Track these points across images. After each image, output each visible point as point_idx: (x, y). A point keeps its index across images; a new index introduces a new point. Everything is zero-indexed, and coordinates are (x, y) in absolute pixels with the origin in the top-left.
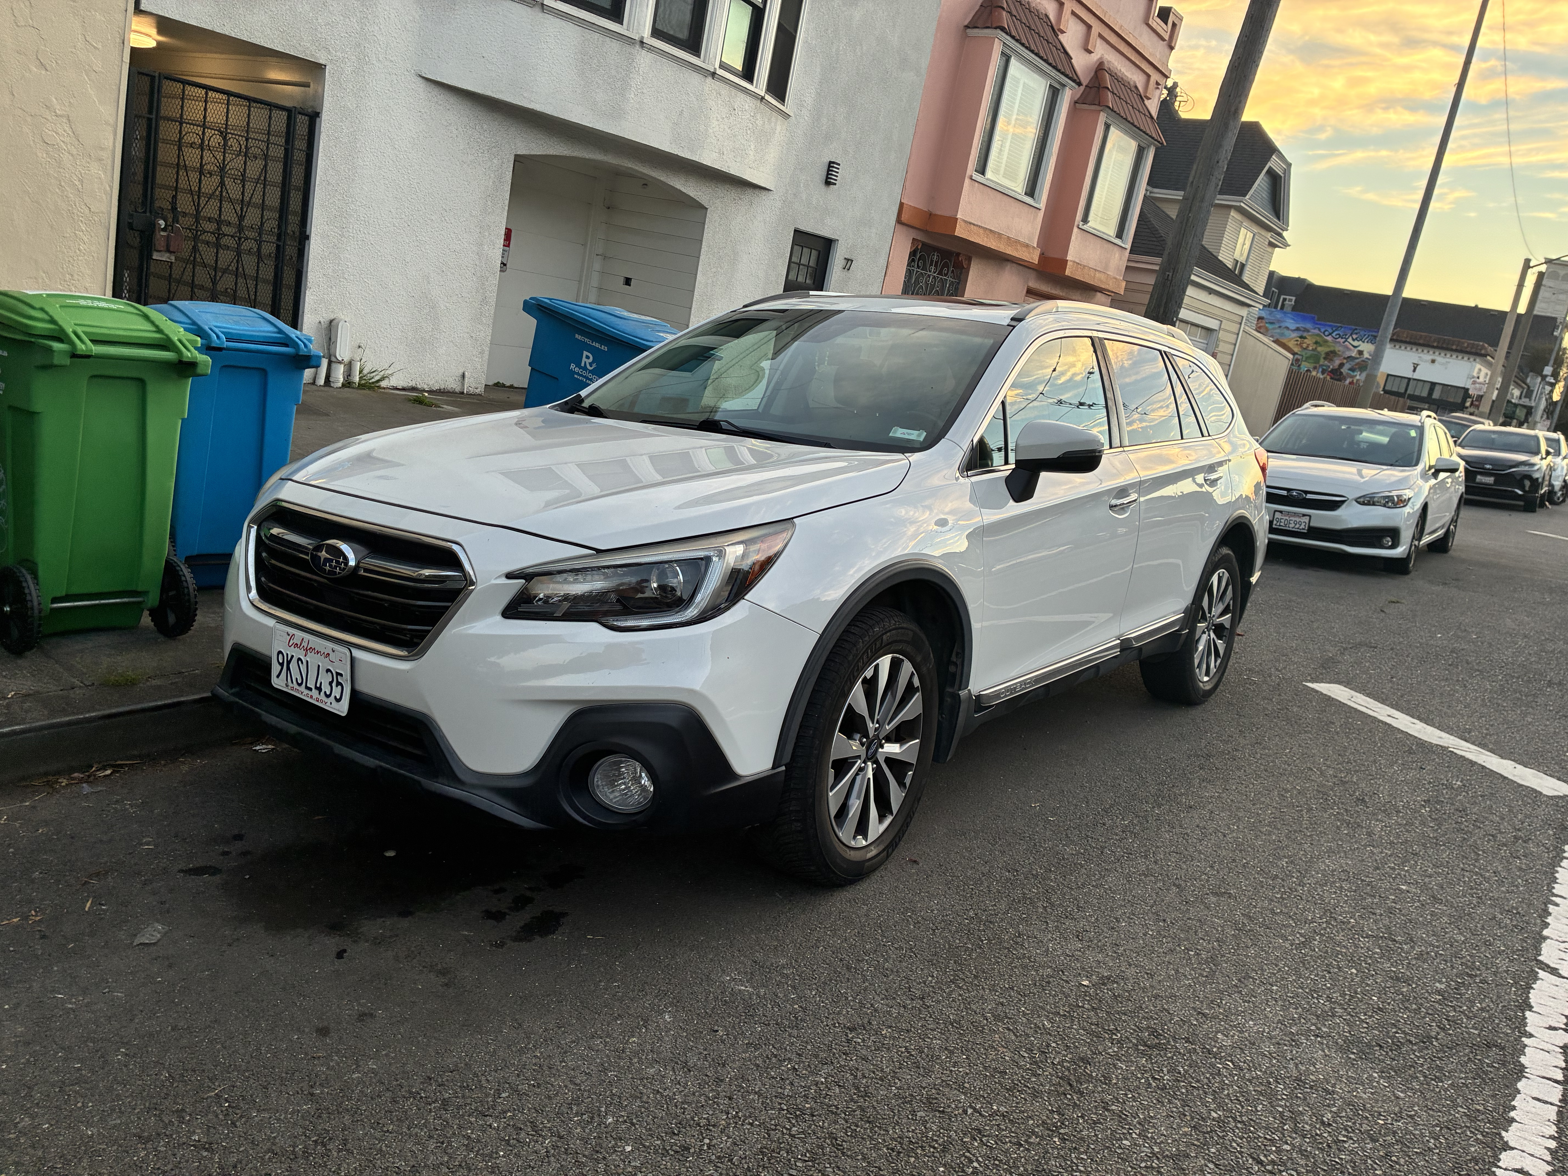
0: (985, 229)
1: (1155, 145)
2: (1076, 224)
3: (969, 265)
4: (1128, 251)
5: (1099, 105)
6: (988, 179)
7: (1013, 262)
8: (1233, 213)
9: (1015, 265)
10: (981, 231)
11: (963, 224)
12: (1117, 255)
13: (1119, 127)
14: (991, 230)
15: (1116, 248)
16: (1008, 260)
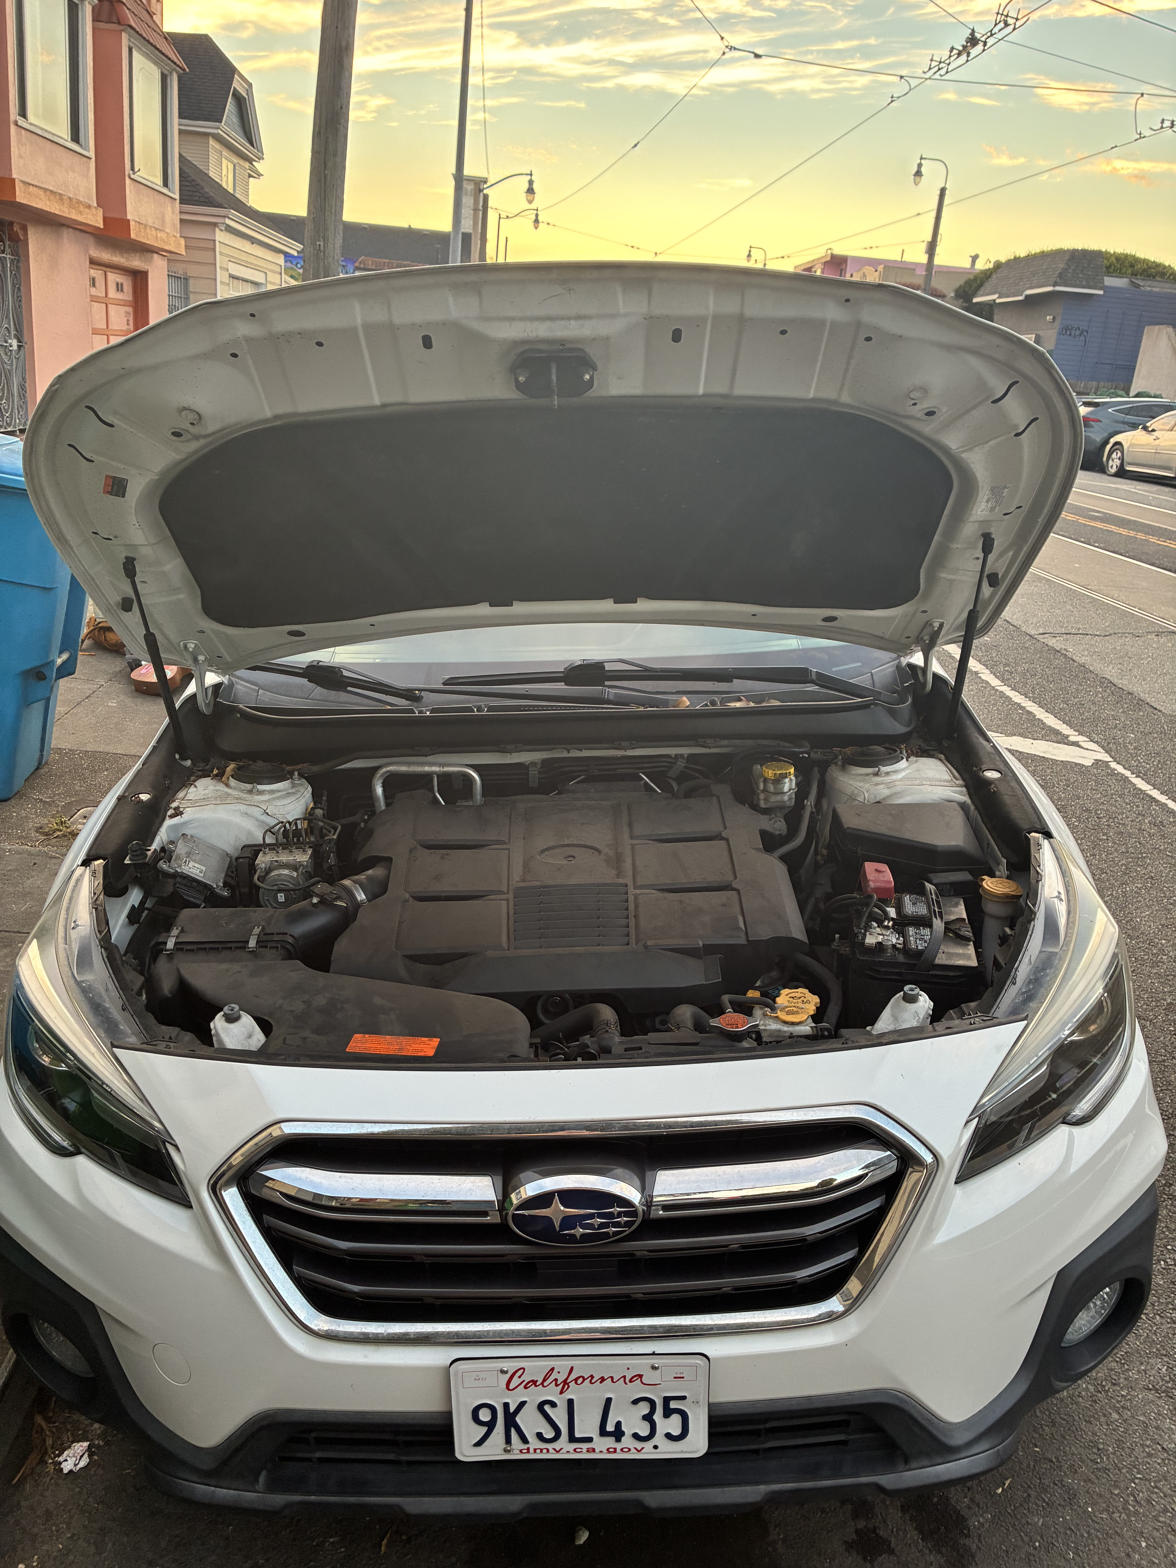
0: (45, 190)
1: (177, 72)
2: (127, 173)
3: (26, 234)
4: (178, 201)
5: (119, 23)
6: (31, 124)
7: (69, 227)
8: (212, 142)
9: (71, 230)
10: (41, 193)
11: (22, 185)
12: (169, 208)
13: (140, 50)
14: (51, 191)
15: (167, 199)
16: (63, 225)
